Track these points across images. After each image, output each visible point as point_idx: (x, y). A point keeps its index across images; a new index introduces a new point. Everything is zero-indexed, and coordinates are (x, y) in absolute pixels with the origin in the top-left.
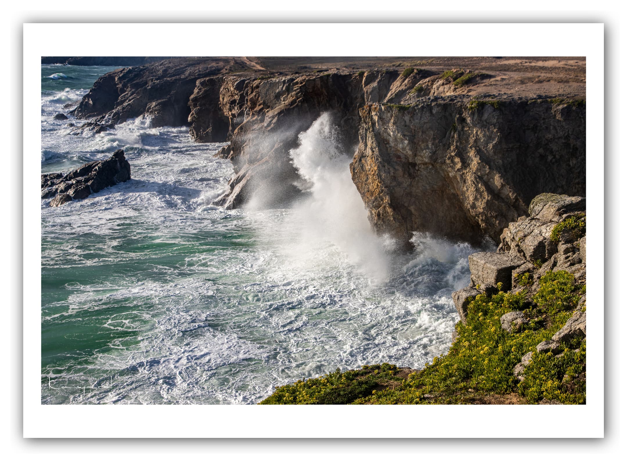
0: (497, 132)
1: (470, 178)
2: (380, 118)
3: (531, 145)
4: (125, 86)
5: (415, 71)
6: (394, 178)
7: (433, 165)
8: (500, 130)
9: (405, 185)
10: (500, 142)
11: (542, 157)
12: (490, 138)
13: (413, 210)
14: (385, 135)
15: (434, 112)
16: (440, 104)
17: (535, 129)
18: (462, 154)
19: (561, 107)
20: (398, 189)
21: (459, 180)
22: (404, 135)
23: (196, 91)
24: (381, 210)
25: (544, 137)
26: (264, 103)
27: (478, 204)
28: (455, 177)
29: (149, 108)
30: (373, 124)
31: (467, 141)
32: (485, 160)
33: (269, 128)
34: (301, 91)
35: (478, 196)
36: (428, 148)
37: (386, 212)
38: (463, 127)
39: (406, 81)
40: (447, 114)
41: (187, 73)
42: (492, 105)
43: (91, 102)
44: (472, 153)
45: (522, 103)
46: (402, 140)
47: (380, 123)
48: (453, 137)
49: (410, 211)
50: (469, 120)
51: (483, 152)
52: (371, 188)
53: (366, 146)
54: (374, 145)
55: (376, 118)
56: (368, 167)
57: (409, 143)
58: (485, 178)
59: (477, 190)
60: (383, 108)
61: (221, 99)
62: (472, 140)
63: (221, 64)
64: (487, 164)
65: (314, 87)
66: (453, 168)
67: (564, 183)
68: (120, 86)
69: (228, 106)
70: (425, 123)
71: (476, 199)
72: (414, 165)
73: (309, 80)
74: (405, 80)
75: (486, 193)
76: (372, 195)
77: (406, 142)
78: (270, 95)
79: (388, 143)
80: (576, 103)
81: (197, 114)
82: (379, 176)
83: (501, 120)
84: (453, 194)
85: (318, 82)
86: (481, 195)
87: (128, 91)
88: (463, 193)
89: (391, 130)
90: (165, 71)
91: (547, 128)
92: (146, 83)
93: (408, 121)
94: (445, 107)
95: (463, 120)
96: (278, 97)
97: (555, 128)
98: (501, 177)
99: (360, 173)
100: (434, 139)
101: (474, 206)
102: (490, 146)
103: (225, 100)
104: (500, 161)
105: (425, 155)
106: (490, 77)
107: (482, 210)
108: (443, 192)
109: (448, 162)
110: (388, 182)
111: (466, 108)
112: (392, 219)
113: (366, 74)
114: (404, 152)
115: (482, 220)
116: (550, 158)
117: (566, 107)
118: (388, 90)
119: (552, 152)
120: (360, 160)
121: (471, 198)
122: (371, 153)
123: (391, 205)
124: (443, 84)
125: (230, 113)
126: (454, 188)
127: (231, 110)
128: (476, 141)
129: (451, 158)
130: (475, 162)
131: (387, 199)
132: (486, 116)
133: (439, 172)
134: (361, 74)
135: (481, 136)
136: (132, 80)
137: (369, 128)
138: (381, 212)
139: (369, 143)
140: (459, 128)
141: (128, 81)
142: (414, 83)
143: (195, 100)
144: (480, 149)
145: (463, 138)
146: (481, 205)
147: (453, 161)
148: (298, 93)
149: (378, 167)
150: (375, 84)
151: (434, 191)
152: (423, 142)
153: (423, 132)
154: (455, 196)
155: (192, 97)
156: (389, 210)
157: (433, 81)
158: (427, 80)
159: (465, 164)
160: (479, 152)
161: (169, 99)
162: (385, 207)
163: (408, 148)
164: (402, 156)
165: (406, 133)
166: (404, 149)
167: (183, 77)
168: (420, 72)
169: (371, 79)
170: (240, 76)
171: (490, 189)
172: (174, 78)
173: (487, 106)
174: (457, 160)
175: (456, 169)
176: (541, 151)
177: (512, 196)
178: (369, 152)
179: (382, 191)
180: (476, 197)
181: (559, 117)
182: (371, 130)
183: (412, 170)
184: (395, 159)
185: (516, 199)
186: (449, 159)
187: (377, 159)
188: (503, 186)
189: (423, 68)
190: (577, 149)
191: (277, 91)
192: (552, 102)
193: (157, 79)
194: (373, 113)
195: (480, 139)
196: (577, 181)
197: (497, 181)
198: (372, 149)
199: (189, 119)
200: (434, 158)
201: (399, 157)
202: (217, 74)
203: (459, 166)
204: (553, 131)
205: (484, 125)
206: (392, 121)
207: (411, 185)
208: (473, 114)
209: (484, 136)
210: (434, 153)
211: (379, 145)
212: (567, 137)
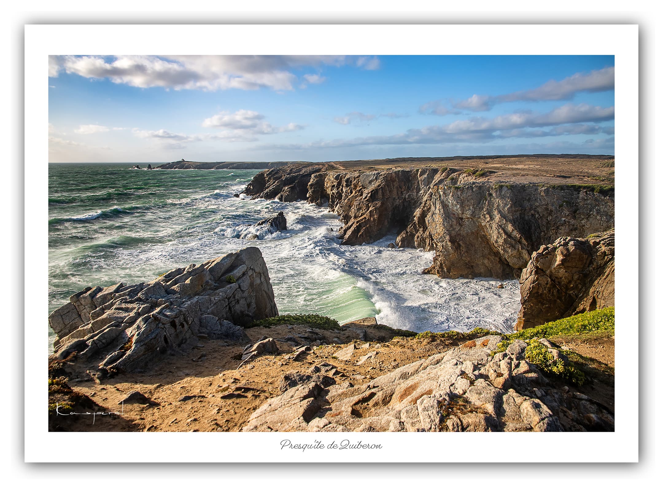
0: (510, 201)
1: (494, 226)
2: (444, 193)
3: (527, 208)
4: (270, 178)
5: (448, 169)
6: (451, 226)
7: (472, 219)
8: (511, 200)
9: (457, 230)
10: (511, 207)
11: (533, 215)
12: (506, 205)
13: (461, 244)
14: (446, 202)
15: (474, 190)
16: (477, 186)
17: (529, 200)
18: (490, 213)
19: (543, 188)
20: (453, 232)
21: (488, 227)
22: (457, 203)
23: (312, 180)
24: (444, 243)
25: (534, 204)
26: (362, 186)
27: (499, 240)
28: (485, 226)
29: (284, 190)
30: (440, 196)
31: (493, 206)
32: (503, 216)
33: (366, 199)
34: (384, 179)
35: (499, 236)
36: (470, 210)
37: (447, 245)
38: (491, 198)
39: (444, 174)
40: (481, 191)
41: (303, 171)
42: (507, 186)
43: (252, 188)
44: (496, 213)
45: (522, 186)
46: (456, 205)
47: (444, 195)
48: (485, 203)
49: (460, 244)
50: (494, 195)
51: (502, 212)
52: (438, 231)
53: (436, 208)
54: (441, 208)
55: (442, 193)
56: (436, 220)
57: (460, 207)
58: (503, 226)
59: (499, 233)
60: (446, 187)
61: (326, 185)
62: (495, 206)
63: (321, 166)
64: (504, 218)
65: (391, 177)
66: (484, 221)
67: (545, 229)
68: (267, 178)
69: (330, 188)
70: (469, 196)
71: (498, 237)
72: (462, 219)
73: (388, 173)
74: (442, 174)
75: (503, 234)
76: (439, 235)
77: (459, 206)
78: (366, 181)
79: (448, 207)
80: (551, 187)
81: (312, 193)
82: (444, 225)
83: (511, 195)
84: (483, 235)
85: (394, 175)
86: (501, 236)
87: (272, 181)
88: (490, 235)
89: (450, 200)
90: (291, 170)
91: (535, 199)
92: (281, 177)
93: (459, 195)
94: (480, 187)
95: (491, 195)
96: (370, 182)
97: (540, 199)
98: (512, 226)
99: (432, 223)
100: (474, 205)
101: (496, 242)
102: (506, 209)
103: (328, 185)
104: (511, 217)
105: (468, 214)
106: (495, 172)
107: (501, 244)
108: (478, 234)
109: (482, 217)
110: (448, 228)
111: (492, 188)
112: (450, 248)
113: (420, 171)
114: (457, 212)
115: (501, 249)
116: (537, 216)
117: (546, 189)
118: (433, 179)
119: (538, 213)
120: (432, 216)
121: (495, 237)
122: (438, 212)
123: (450, 241)
124: (467, 176)
125: (331, 192)
126: (484, 232)
127: (332, 190)
128: (498, 206)
129: (484, 215)
130: (497, 217)
131: (448, 237)
132: (503, 193)
133: (475, 223)
134: (418, 171)
135: (501, 203)
136: (274, 175)
137: (437, 199)
138: (444, 244)
139: (438, 207)
140: (489, 199)
141: (271, 176)
142: (448, 176)
143: (311, 185)
144: (500, 210)
145: (491, 204)
146: (501, 241)
147: (485, 217)
148: (382, 180)
149: (443, 220)
150: (426, 176)
151: (472, 233)
152: (467, 206)
153: (468, 201)
154: (485, 236)
155: (309, 183)
156: (449, 244)
157: (459, 175)
158: (456, 174)
159: (492, 218)
160: (500, 212)
161: (295, 185)
162: (446, 242)
163: (459, 209)
164: (456, 214)
165: (459, 201)
166: (457, 210)
167: (301, 173)
168: (451, 169)
169: (423, 173)
170: (337, 172)
171: (506, 233)
172: (296, 174)
173: (504, 188)
174: (487, 216)
175: (486, 221)
176: (532, 212)
177: (518, 236)
178: (437, 211)
179: (445, 233)
180: (498, 236)
181: (542, 194)
182: (439, 199)
183: (461, 222)
184: (452, 216)
185: (521, 238)
186: (483, 215)
187: (442, 215)
188: (513, 230)
189: (452, 168)
190: (552, 211)
191: (370, 179)
192: (538, 186)
193: (288, 175)
194: (440, 190)
195: (500, 205)
196: (553, 228)
197: (510, 228)
198: (439, 210)
199: (308, 196)
200: (473, 215)
201: (454, 214)
202: (319, 172)
203: (488, 219)
204: (539, 201)
205: (502, 197)
206: (451, 194)
207: (460, 230)
208: (496, 191)
209: (503, 203)
210: (473, 212)
211: (443, 207)
212: (547, 205)
